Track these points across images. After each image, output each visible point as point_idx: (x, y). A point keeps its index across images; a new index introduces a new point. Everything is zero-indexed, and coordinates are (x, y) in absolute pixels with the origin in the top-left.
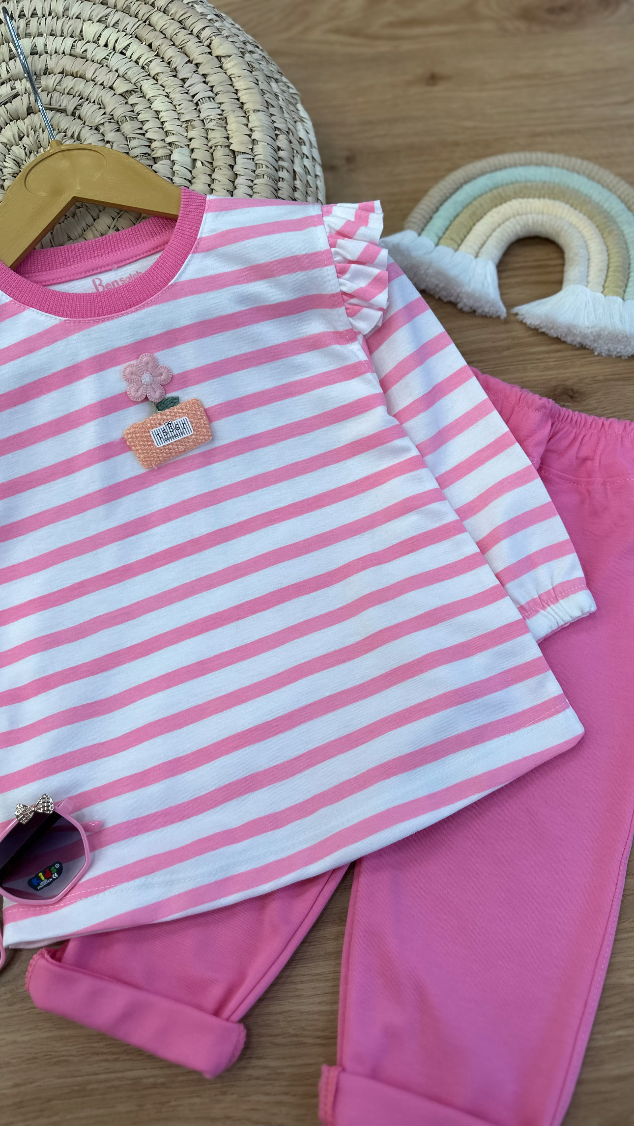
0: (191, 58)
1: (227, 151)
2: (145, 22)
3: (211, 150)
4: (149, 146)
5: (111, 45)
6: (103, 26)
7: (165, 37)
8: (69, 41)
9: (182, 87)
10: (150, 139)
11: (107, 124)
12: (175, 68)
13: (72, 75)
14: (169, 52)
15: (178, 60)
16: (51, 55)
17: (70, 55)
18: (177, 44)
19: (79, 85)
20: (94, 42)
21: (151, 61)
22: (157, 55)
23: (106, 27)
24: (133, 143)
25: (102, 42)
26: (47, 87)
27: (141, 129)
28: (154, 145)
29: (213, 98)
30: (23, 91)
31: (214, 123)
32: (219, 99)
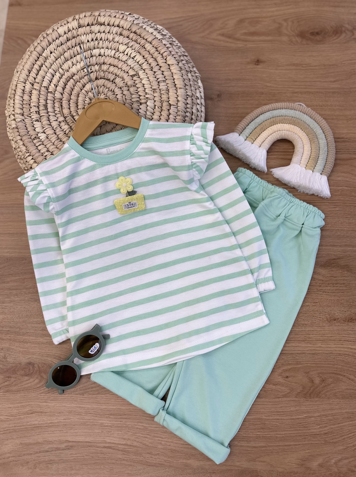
0: (158, 64)
1: (167, 103)
2: (143, 46)
3: (162, 102)
4: (139, 98)
5: (129, 55)
6: (127, 46)
7: (150, 54)
8: (114, 52)
9: (154, 75)
10: (140, 95)
11: (124, 87)
12: (152, 67)
13: (113, 65)
14: (151, 60)
15: (154, 64)
16: (106, 57)
17: (113, 57)
18: (154, 57)
19: (116, 70)
20: (123, 53)
21: (143, 63)
22: (146, 60)
23: (128, 47)
24: (133, 96)
25: (126, 53)
26: (104, 70)
27: (137, 90)
28: (141, 97)
29: (165, 81)
30: (95, 71)
31: (164, 91)
32: (167, 82)
